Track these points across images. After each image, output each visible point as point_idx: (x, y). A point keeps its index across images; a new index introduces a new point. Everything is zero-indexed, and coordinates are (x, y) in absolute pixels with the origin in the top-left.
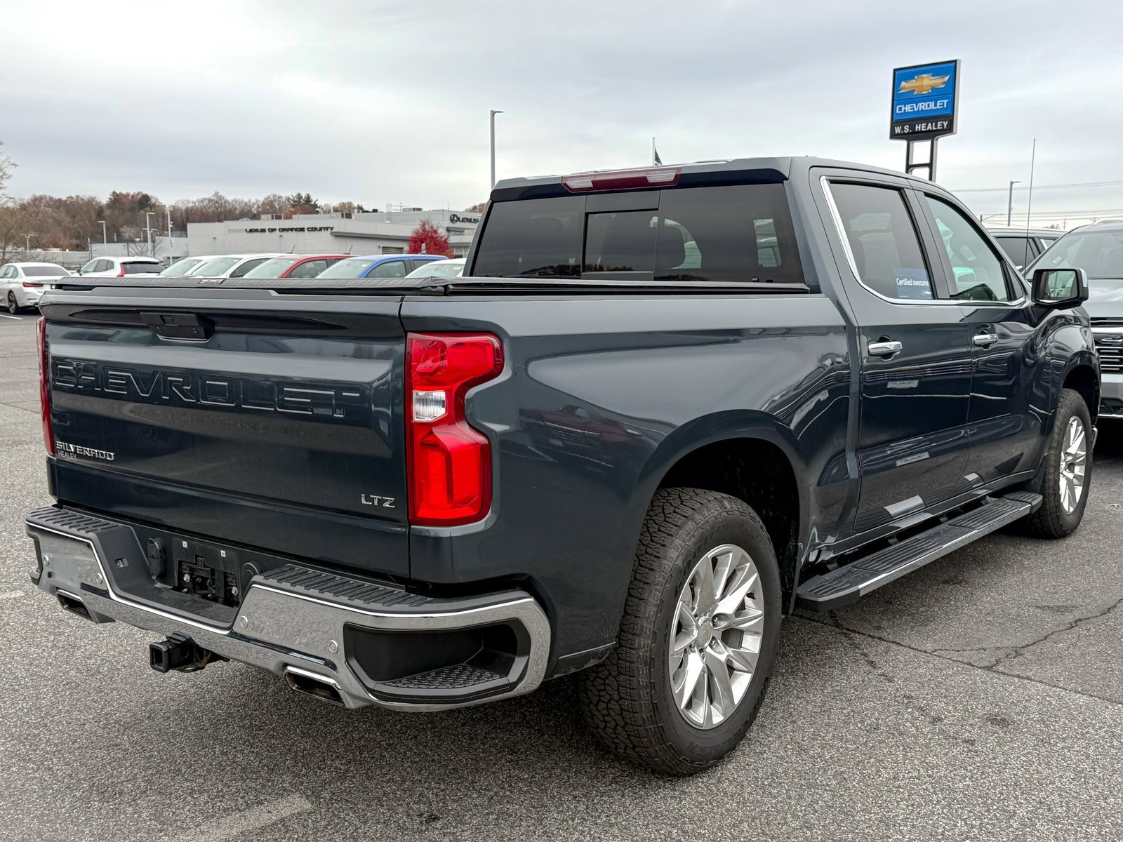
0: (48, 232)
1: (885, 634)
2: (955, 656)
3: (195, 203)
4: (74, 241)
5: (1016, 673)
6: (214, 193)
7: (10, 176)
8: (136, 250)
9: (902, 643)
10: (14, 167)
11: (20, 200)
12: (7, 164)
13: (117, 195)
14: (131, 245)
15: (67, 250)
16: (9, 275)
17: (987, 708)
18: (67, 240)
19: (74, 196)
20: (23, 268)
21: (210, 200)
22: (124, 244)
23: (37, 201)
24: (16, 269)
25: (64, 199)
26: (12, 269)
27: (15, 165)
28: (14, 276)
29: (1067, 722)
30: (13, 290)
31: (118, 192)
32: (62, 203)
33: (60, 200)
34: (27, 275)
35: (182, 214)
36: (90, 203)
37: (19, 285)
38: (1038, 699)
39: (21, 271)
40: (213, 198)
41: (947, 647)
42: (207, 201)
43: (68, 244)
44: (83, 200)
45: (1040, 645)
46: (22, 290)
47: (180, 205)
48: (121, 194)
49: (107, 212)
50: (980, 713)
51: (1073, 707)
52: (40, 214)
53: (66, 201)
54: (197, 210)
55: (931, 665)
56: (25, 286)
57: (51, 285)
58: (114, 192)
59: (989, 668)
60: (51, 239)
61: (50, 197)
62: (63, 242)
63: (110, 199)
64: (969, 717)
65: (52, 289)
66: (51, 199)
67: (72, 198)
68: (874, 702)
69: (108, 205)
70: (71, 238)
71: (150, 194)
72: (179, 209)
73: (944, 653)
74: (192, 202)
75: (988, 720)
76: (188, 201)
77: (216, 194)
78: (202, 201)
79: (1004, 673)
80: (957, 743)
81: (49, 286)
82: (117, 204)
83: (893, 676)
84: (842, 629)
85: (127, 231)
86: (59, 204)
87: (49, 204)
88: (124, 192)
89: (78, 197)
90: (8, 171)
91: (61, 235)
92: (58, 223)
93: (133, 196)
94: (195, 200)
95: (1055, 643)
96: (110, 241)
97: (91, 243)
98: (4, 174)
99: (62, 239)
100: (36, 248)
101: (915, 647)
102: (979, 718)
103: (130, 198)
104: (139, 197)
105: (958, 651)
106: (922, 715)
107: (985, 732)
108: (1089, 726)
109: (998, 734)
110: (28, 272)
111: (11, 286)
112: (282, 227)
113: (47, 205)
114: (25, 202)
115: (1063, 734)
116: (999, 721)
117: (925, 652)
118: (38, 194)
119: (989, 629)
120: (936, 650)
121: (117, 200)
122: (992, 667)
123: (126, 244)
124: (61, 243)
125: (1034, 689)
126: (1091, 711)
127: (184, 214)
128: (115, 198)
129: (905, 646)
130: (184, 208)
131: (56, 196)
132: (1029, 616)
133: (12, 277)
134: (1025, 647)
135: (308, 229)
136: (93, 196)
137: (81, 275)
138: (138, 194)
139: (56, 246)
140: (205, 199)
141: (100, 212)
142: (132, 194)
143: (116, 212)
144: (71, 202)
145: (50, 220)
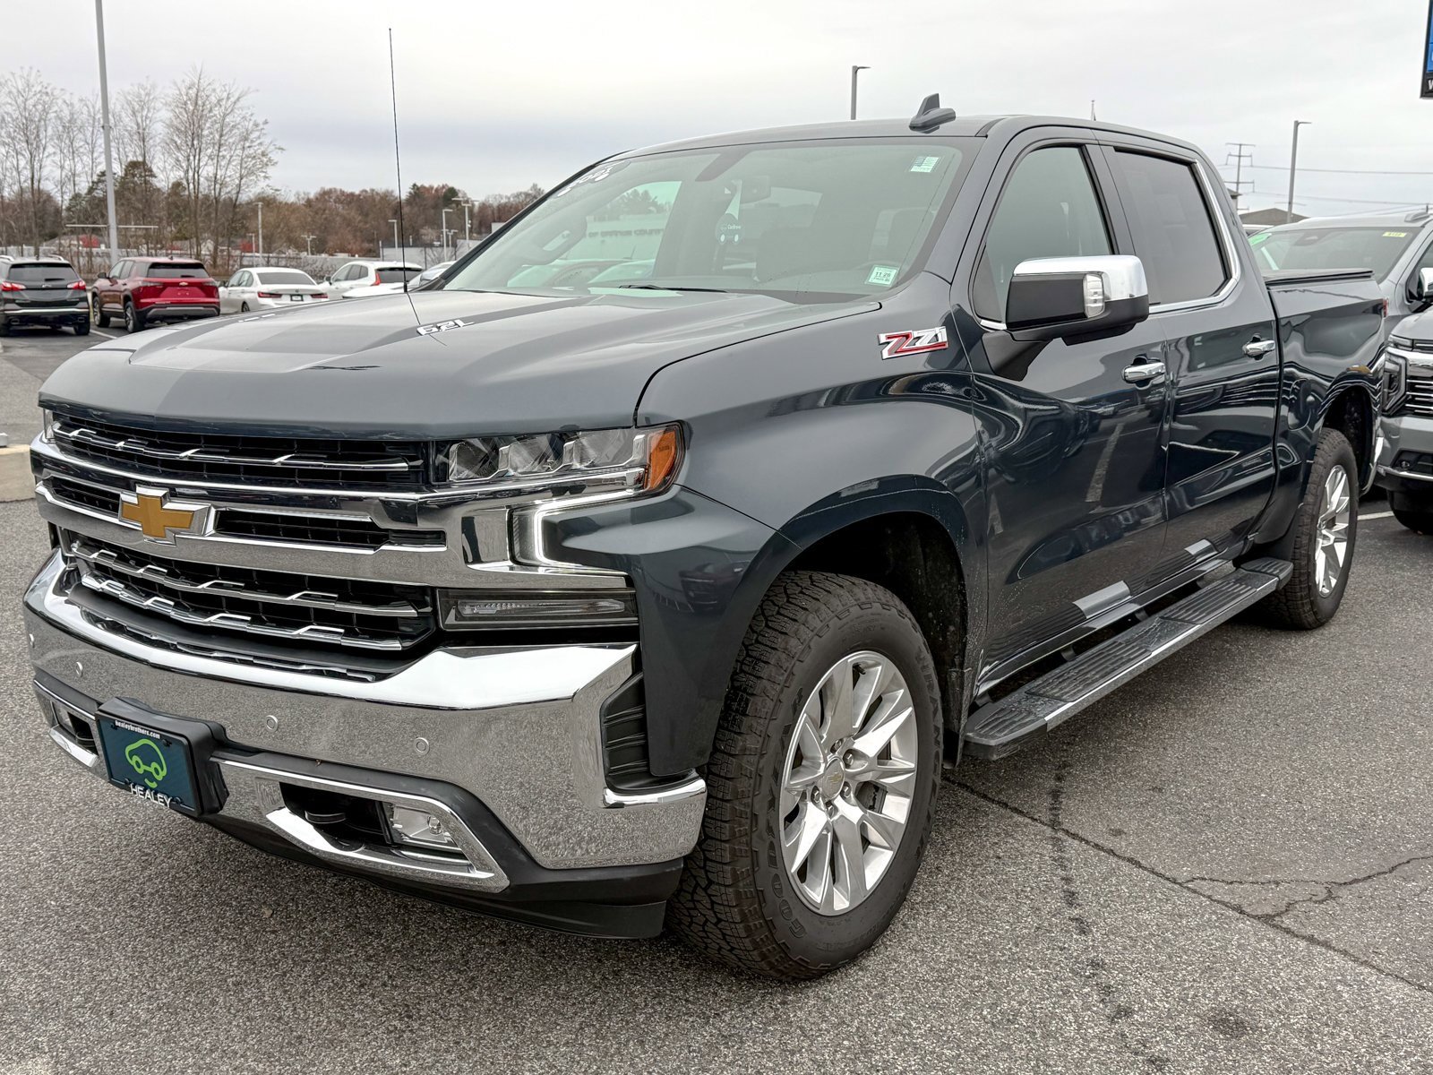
0: (336, 233)
1: (1123, 844)
2: (1221, 892)
3: (509, 198)
4: (366, 245)
5: (1309, 931)
6: (532, 185)
7: (276, 163)
8: (432, 256)
9: (1143, 862)
10: (280, 151)
11: (304, 193)
12: (272, 147)
13: (418, 189)
14: (428, 250)
15: (357, 256)
16: (244, 283)
17: (1222, 998)
18: (358, 243)
19: (368, 189)
20: (259, 275)
21: (527, 195)
22: (420, 249)
23: (325, 195)
24: (251, 275)
25: (357, 192)
26: (247, 276)
27: (282, 149)
28: (249, 283)
29: (1352, 1037)
30: (248, 302)
31: (419, 185)
32: (355, 198)
33: (352, 195)
34: (263, 283)
35: (493, 213)
36: (385, 198)
37: (253, 294)
38: (1321, 987)
39: (256, 278)
40: (530, 192)
41: (1215, 876)
42: (523, 196)
43: (359, 248)
44: (377, 194)
45: (1375, 883)
46: (257, 300)
47: (491, 201)
48: (423, 187)
49: (406, 210)
50: (1205, 1005)
51: (1377, 1007)
52: (327, 212)
53: (360, 195)
54: (511, 207)
55: (1169, 907)
56: (260, 296)
57: (292, 296)
58: (415, 185)
59: (1267, 919)
60: (339, 242)
61: (341, 190)
62: (355, 247)
63: (410, 193)
64: (1180, 1013)
65: (292, 300)
66: (342, 193)
67: (366, 191)
68: (1033, 969)
69: (407, 200)
70: (363, 241)
71: (457, 187)
72: (491, 206)
73: (1205, 887)
74: (506, 197)
75: (1212, 1020)
76: (501, 197)
77: (535, 186)
78: (518, 195)
79: (1288, 931)
80: (1135, 1062)
81: (289, 298)
82: (417, 200)
83: (1094, 922)
84: (1056, 831)
85: (428, 233)
86: (350, 199)
87: (340, 200)
88: (427, 185)
89: (373, 190)
90: (275, 156)
91: (350, 237)
92: (348, 222)
93: (437, 190)
94: (509, 195)
95: (1405, 879)
96: (403, 245)
97: (382, 247)
98: (270, 160)
99: (352, 242)
100: (320, 252)
101: (1163, 872)
102: (1197, 1015)
103: (433, 192)
104: (444, 190)
105: (1231, 883)
106: (1103, 1000)
107: (1194, 1046)
108: (1388, 1050)
109: (1216, 1050)
110: (265, 279)
111: (246, 297)
112: (605, 230)
113: (338, 200)
114: (312, 196)
115: (1333, 1061)
116: (1229, 1025)
117: (1175, 882)
118: (327, 187)
119: (1302, 847)
120: (1193, 879)
121: (418, 193)
122: (1274, 916)
123: (423, 249)
124: (350, 247)
125: (1326, 964)
126: (1407, 1019)
127: (496, 212)
128: (415, 193)
129: (1145, 869)
130: (495, 204)
131: (348, 190)
132: (1381, 827)
133: (246, 286)
134: (1350, 883)
135: (635, 232)
136: (390, 190)
137: (331, 284)
138: (443, 187)
139: (342, 251)
140: (521, 193)
141: (398, 208)
142: (435, 186)
143: (416, 209)
144: (365, 197)
145: (338, 218)
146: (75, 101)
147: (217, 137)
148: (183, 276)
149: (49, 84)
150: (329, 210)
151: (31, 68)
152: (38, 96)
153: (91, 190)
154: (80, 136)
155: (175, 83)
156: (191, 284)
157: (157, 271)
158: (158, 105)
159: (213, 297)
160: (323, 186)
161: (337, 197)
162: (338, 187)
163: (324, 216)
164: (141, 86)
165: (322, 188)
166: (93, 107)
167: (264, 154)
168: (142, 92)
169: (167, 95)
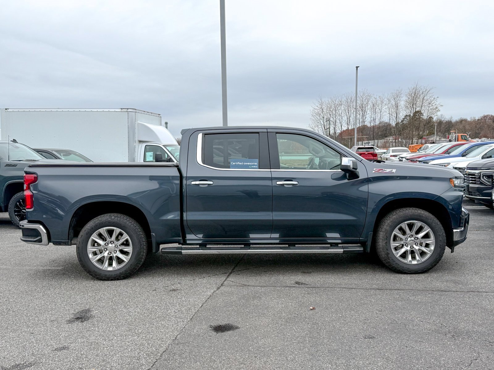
20: (392, 150)
24: (389, 150)
34: (392, 152)
56: (391, 157)
145: (486, 126)
146: (378, 97)
147: (421, 103)
148: (366, 151)
149: (370, 93)
150: (482, 123)
151: (365, 89)
152: (366, 97)
153: (402, 121)
154: (378, 108)
155: (409, 88)
156: (368, 154)
157: (360, 150)
158: (402, 95)
159: (376, 157)
160: (484, 114)
161: (490, 118)
162: (490, 114)
163: (480, 125)
164: (397, 90)
165: (484, 115)
166: (382, 98)
167: (436, 108)
168: (398, 92)
169: (406, 92)
